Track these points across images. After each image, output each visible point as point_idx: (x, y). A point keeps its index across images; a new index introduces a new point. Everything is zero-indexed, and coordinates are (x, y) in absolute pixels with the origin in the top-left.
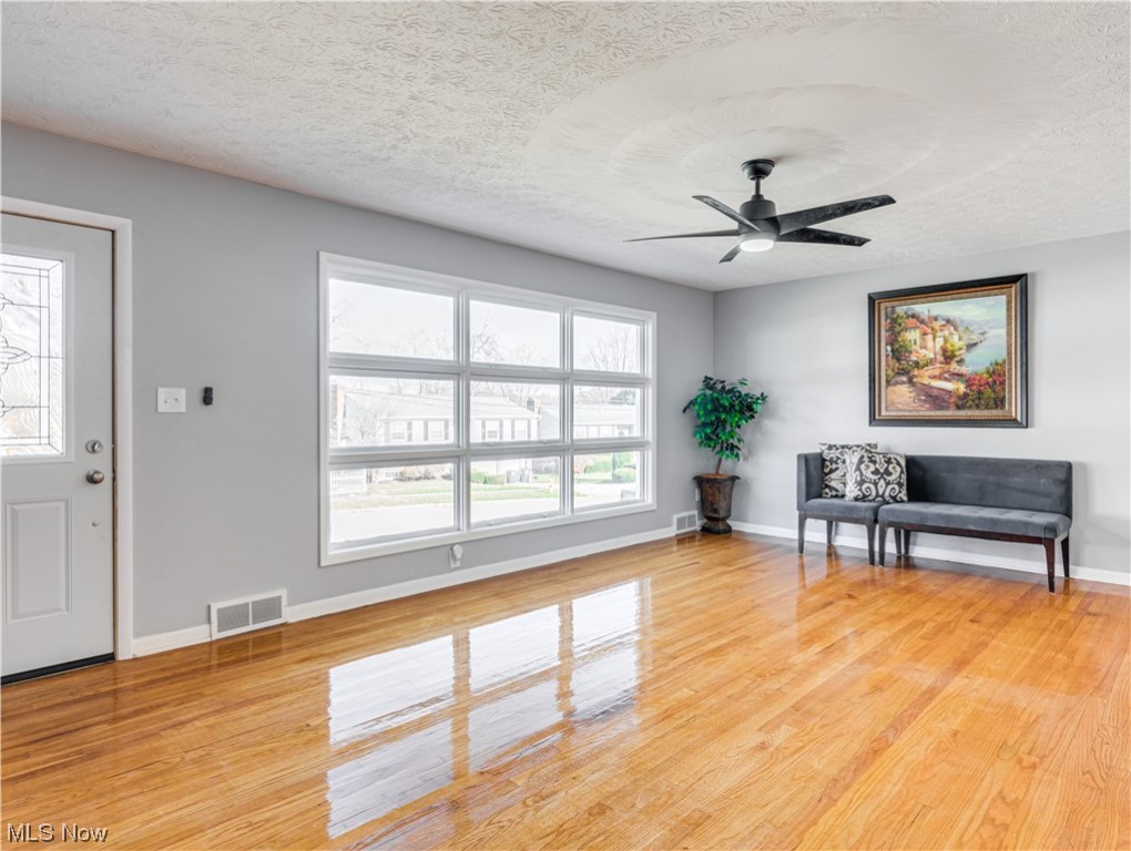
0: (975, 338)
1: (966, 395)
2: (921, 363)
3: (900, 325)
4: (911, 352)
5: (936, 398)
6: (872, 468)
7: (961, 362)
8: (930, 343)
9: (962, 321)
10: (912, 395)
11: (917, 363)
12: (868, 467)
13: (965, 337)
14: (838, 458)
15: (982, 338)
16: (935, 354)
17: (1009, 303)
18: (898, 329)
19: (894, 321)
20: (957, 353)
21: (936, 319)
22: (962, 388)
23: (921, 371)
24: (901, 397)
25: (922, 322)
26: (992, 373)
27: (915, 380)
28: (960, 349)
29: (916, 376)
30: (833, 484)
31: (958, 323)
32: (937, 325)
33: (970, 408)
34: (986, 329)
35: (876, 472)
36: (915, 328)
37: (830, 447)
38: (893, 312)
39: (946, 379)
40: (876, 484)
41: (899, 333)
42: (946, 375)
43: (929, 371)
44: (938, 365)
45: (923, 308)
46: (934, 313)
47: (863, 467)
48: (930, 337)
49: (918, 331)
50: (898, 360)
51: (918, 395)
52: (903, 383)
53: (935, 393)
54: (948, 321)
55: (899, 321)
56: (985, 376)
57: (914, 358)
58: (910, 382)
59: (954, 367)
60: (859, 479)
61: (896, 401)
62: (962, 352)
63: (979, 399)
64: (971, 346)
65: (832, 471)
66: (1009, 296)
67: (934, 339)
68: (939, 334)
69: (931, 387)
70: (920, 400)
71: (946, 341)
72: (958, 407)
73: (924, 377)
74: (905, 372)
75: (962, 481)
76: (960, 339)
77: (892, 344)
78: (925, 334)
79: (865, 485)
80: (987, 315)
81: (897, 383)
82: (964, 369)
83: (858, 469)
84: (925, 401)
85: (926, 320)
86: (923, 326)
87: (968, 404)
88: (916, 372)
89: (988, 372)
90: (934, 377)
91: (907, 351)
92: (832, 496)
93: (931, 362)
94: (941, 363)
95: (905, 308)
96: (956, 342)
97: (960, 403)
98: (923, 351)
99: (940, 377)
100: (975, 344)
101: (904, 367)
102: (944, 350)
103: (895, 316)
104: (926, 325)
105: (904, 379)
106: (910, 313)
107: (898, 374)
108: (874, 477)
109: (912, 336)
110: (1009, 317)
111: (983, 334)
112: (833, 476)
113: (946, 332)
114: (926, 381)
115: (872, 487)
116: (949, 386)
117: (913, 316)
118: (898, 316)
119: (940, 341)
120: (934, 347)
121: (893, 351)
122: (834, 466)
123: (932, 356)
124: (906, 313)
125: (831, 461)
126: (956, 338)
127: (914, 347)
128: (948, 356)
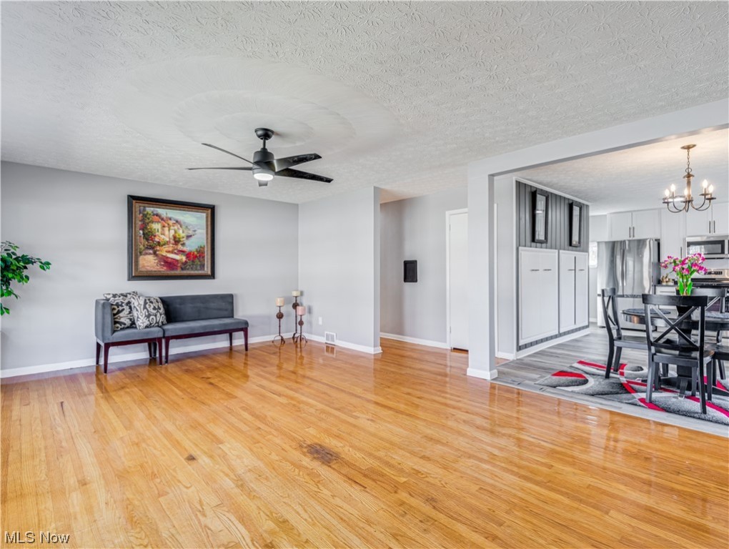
0: (191, 233)
1: (186, 262)
2: (162, 243)
3: (149, 219)
4: (155, 236)
5: (170, 263)
6: (152, 307)
7: (183, 245)
8: (167, 232)
9: (185, 223)
10: (156, 261)
11: (159, 243)
12: (150, 306)
13: (186, 231)
14: (122, 303)
15: (194, 233)
16: (170, 239)
17: (207, 217)
18: (147, 221)
19: (145, 216)
20: (181, 240)
21: (170, 219)
22: (184, 258)
23: (161, 248)
24: (149, 262)
25: (162, 219)
26: (199, 252)
27: (158, 253)
28: (183, 237)
29: (158, 251)
30: (122, 320)
31: (182, 223)
32: (171, 222)
33: (188, 269)
34: (196, 229)
35: (154, 309)
36: (158, 222)
37: (114, 296)
38: (144, 210)
39: (175, 253)
40: (156, 316)
41: (148, 223)
42: (176, 251)
43: (166, 248)
44: (171, 245)
45: (163, 212)
46: (169, 215)
47: (147, 306)
48: (166, 229)
49: (160, 224)
50: (147, 240)
51: (160, 262)
52: (150, 254)
53: (170, 260)
54: (177, 221)
55: (148, 216)
56: (196, 253)
57: (157, 239)
58: (155, 253)
59: (180, 247)
60: (147, 314)
61: (146, 264)
62: (184, 239)
63: (193, 265)
64: (189, 237)
65: (119, 312)
66: (207, 215)
67: (169, 230)
68: (172, 228)
69: (167, 258)
70: (161, 265)
71: (175, 232)
72: (182, 269)
73: (163, 251)
74: (152, 248)
75: (188, 308)
76: (183, 232)
77: (143, 230)
78: (164, 226)
79: (151, 317)
80: (196, 221)
81: (146, 254)
82: (184, 249)
83: (145, 308)
84: (163, 265)
85: (165, 218)
86: (163, 222)
87: (188, 267)
88: (158, 248)
89: (197, 251)
90: (169, 252)
91: (152, 235)
92: (121, 329)
93: (167, 243)
94: (173, 244)
95: (152, 209)
96: (181, 233)
97: (183, 267)
98: (163, 236)
99: (172, 252)
100: (191, 236)
101: (152, 244)
102: (175, 237)
103: (146, 213)
104: (164, 221)
105: (151, 251)
106: (155, 213)
107: (147, 248)
108: (155, 312)
109: (156, 226)
110: (207, 225)
111: (195, 231)
112: (121, 315)
113: (176, 228)
114: (164, 254)
115: (154, 318)
116: (177, 257)
117: (157, 215)
118: (147, 213)
119: (172, 232)
120: (169, 235)
121: (144, 234)
122: (120, 308)
123: (168, 240)
124: (152, 212)
125: (117, 305)
126: (181, 231)
127: (157, 233)
128: (177, 241)
